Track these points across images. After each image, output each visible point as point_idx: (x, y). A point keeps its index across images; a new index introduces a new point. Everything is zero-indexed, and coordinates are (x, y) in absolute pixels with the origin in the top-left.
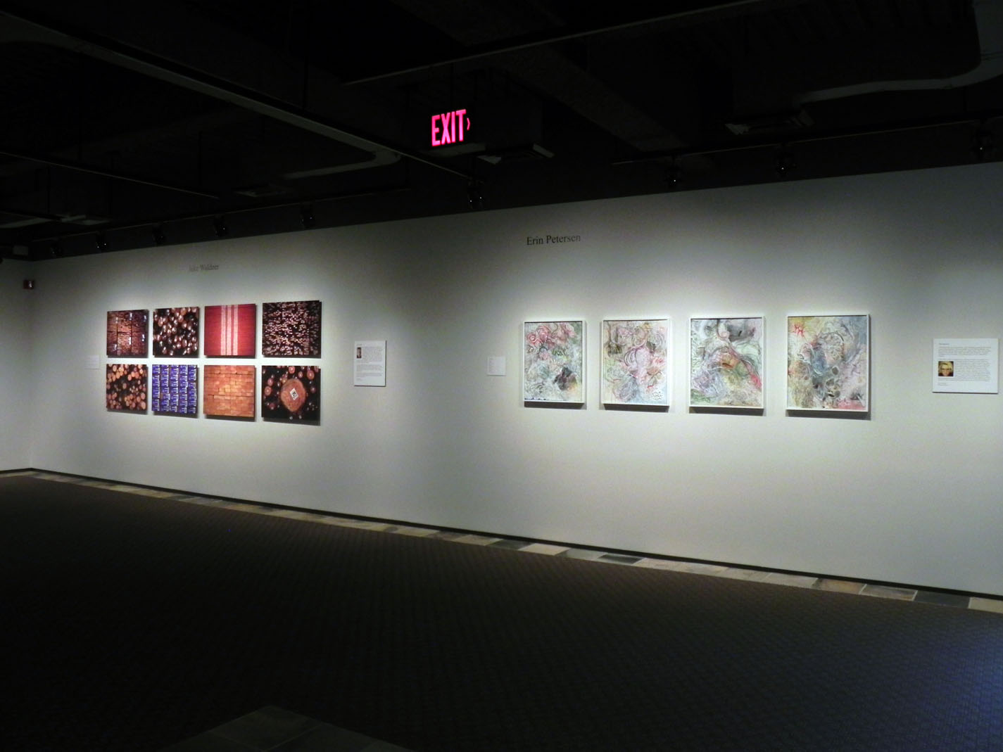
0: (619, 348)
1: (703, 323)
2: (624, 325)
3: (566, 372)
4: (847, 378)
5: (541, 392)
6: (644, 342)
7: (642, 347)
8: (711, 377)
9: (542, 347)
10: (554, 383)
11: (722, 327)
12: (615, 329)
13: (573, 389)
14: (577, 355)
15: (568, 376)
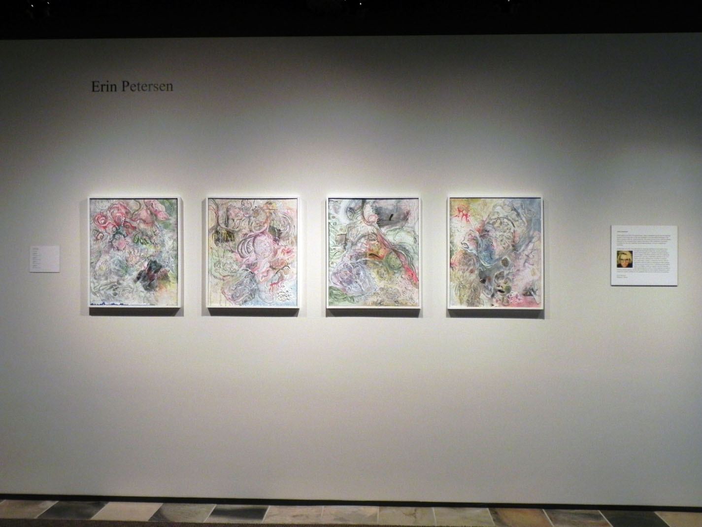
0: (230, 235)
1: (344, 204)
2: (238, 204)
3: (154, 267)
4: (518, 270)
5: (115, 294)
6: (266, 226)
7: (263, 233)
8: (354, 271)
9: (117, 232)
10: (135, 282)
11: (368, 210)
12: (225, 210)
13: (164, 290)
14: (169, 244)
15: (156, 272)
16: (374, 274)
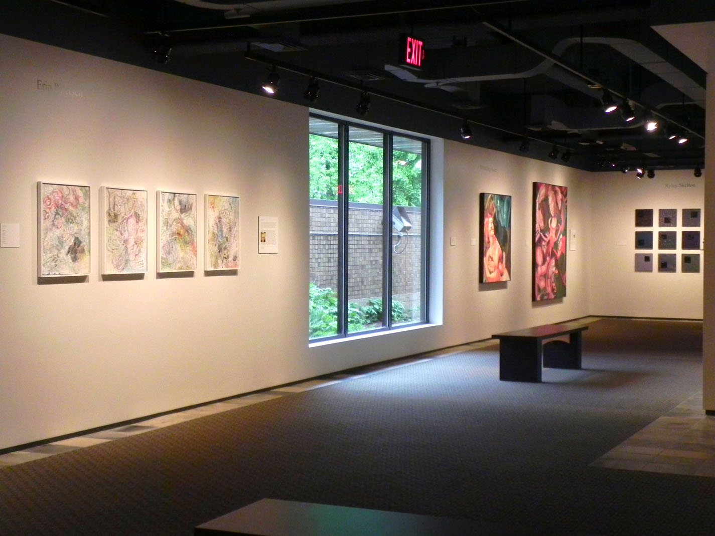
0: (116, 216)
1: (167, 196)
2: (119, 193)
3: (77, 242)
4: (231, 244)
5: (56, 266)
6: (133, 211)
7: (131, 216)
8: (171, 244)
9: (57, 213)
10: (67, 254)
11: (177, 202)
12: (113, 198)
13: (82, 261)
14: (85, 223)
15: (78, 247)
16: (179, 248)
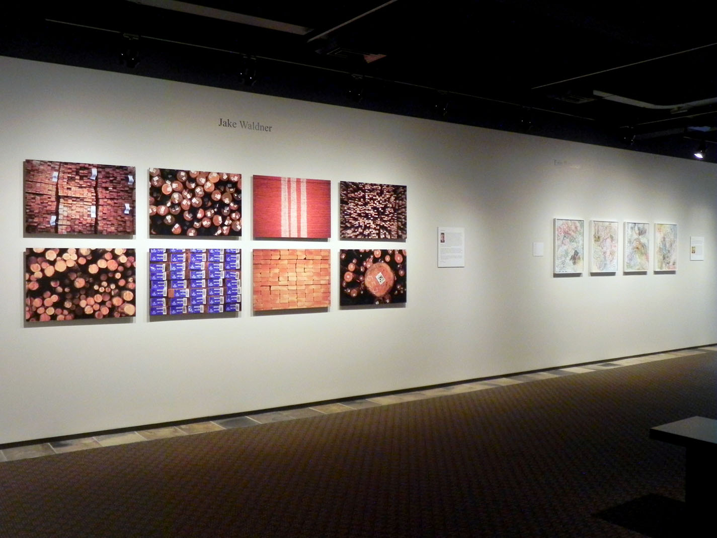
0: (599, 237)
1: (630, 225)
2: (601, 224)
3: (576, 253)
4: (672, 254)
5: (564, 267)
6: (609, 235)
7: (608, 237)
8: (633, 254)
9: (565, 237)
10: (570, 260)
11: (636, 228)
12: (597, 227)
13: (579, 264)
14: (581, 242)
15: (577, 256)
16: (637, 257)
